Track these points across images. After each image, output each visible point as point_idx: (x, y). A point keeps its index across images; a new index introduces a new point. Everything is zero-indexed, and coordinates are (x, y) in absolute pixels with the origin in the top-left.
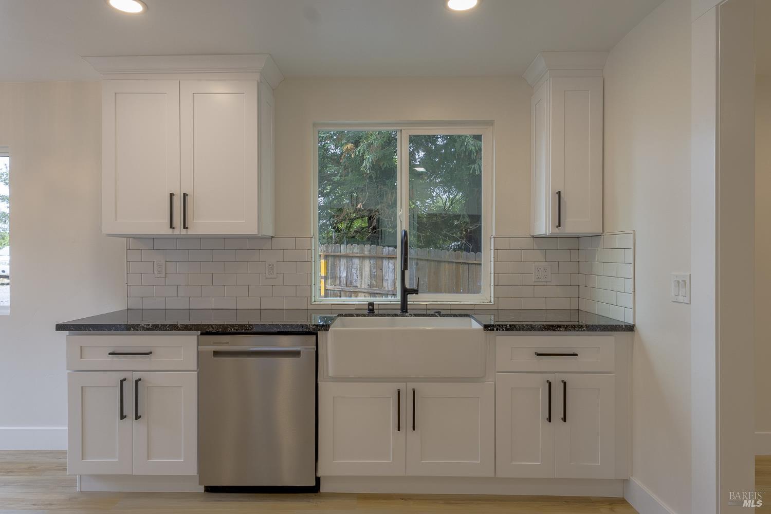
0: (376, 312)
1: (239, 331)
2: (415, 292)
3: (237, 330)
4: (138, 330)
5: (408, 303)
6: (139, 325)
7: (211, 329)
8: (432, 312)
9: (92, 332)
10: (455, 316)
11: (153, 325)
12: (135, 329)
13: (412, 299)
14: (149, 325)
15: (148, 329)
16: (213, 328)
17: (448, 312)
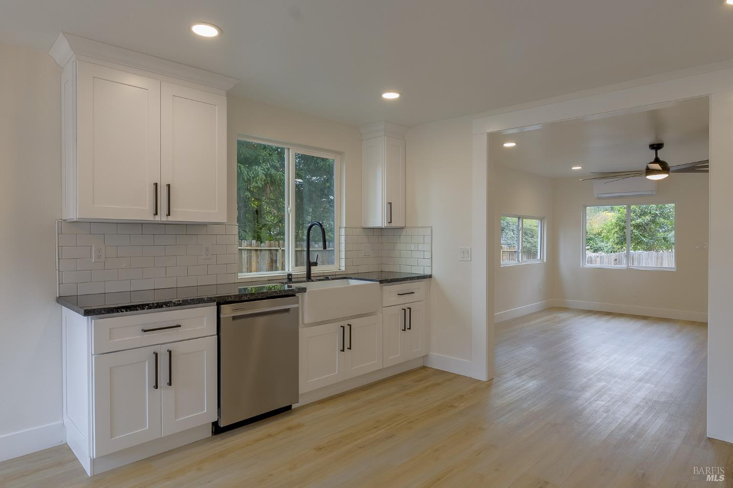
0: (293, 280)
1: (250, 298)
2: (315, 264)
3: (249, 297)
4: (169, 306)
5: (312, 272)
6: (171, 302)
7: (230, 299)
8: (323, 278)
9: (125, 313)
10: (339, 279)
11: (183, 301)
12: (167, 306)
13: (314, 270)
14: (179, 301)
15: (179, 305)
16: (231, 298)
17: (334, 277)
